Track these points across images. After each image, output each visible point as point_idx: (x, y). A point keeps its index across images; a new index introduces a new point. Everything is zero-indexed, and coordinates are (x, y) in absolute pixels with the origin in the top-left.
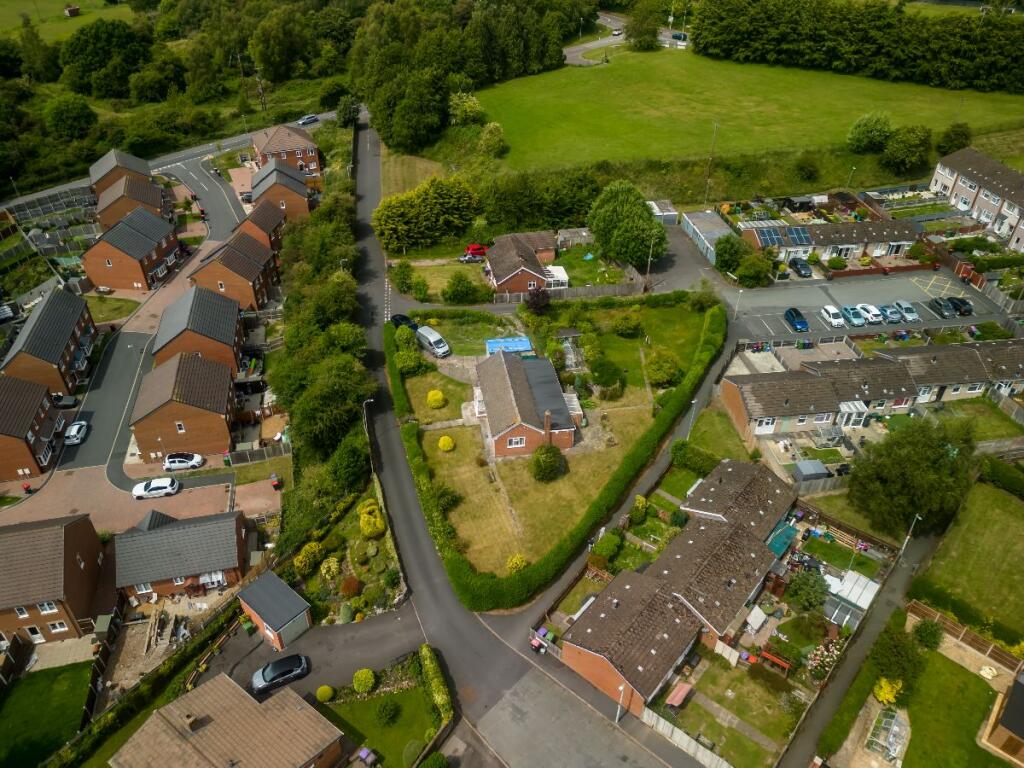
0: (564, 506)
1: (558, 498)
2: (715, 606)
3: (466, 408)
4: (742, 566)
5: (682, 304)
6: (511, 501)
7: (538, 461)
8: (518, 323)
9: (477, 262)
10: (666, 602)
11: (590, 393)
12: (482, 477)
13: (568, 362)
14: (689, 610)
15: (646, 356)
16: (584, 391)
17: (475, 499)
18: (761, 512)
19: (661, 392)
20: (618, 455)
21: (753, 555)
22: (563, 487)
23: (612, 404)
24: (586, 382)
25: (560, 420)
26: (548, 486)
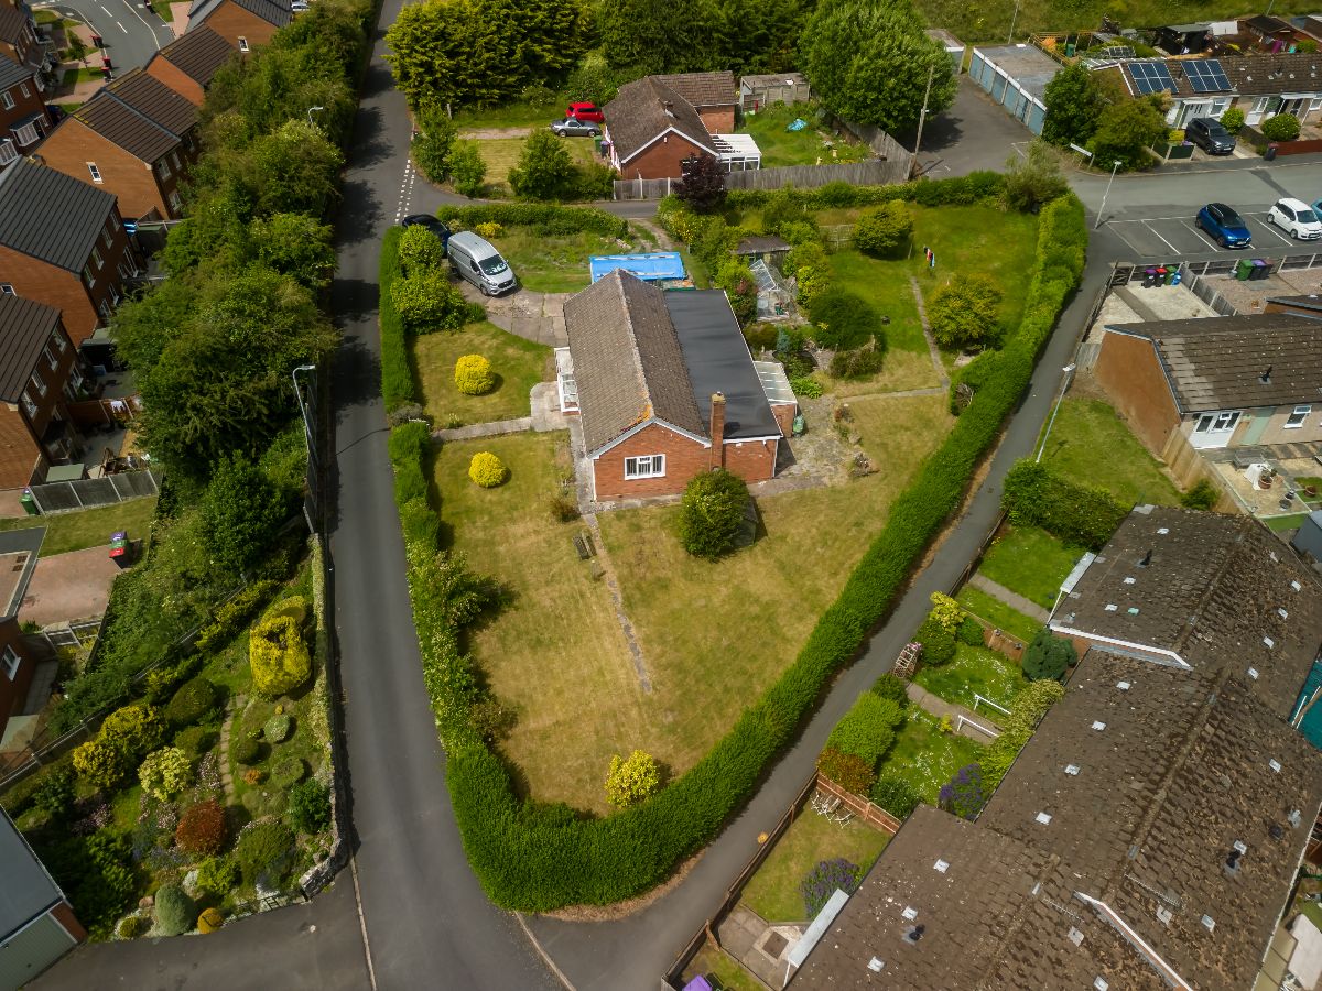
0: (757, 617)
1: (741, 596)
2: (1202, 933)
3: (540, 395)
4: (1254, 799)
5: (987, 199)
6: (629, 603)
7: (694, 509)
8: (660, 234)
9: (587, 134)
10: (1063, 925)
11: (811, 364)
12: (564, 545)
13: (762, 304)
14: (1128, 947)
15: (925, 291)
16: (798, 360)
17: (541, 598)
18: (1269, 642)
19: (964, 361)
20: (879, 496)
21: (1276, 766)
22: (751, 571)
23: (856, 386)
24: (802, 342)
25: (746, 416)
26: (720, 567)
